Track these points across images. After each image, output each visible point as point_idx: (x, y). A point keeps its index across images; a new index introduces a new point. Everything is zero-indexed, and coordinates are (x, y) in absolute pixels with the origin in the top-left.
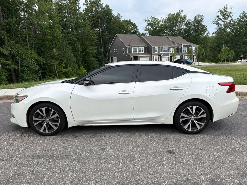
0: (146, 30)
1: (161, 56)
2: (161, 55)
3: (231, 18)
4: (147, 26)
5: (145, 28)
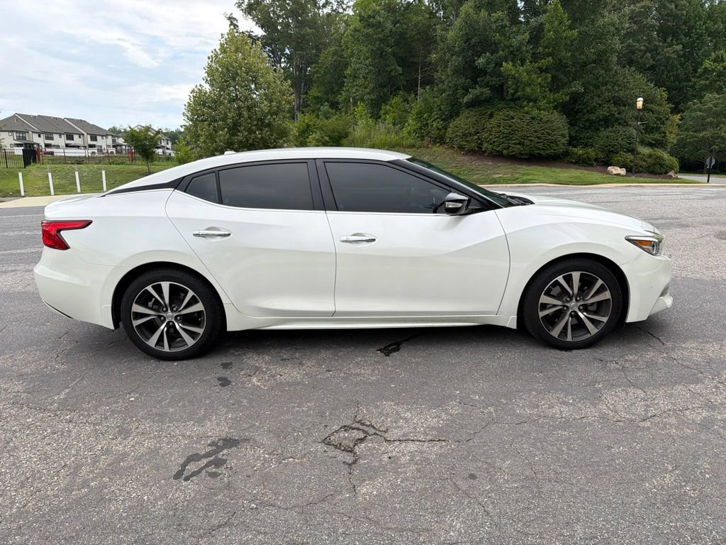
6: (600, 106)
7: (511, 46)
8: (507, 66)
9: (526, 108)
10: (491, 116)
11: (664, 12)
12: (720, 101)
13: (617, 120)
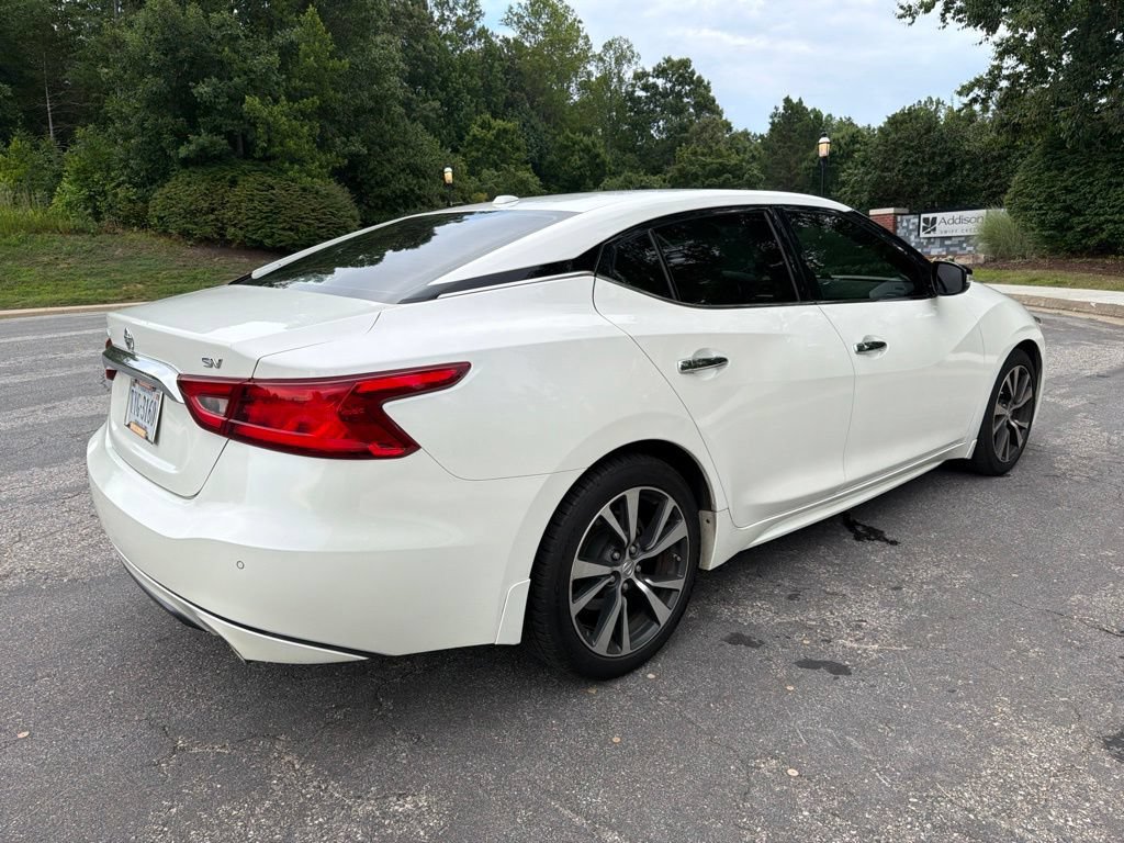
6: (393, 175)
7: (251, 71)
8: (252, 102)
9: (290, 173)
10: (233, 183)
11: (411, 54)
12: (501, 180)
13: (419, 198)
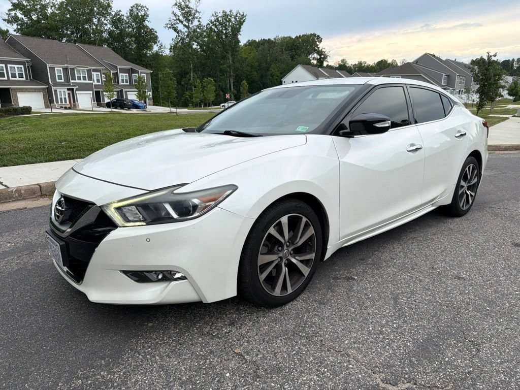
0: (9, 21)
1: (73, 89)
2: (75, 88)
3: (199, 21)
4: (10, 10)
5: (7, 14)
